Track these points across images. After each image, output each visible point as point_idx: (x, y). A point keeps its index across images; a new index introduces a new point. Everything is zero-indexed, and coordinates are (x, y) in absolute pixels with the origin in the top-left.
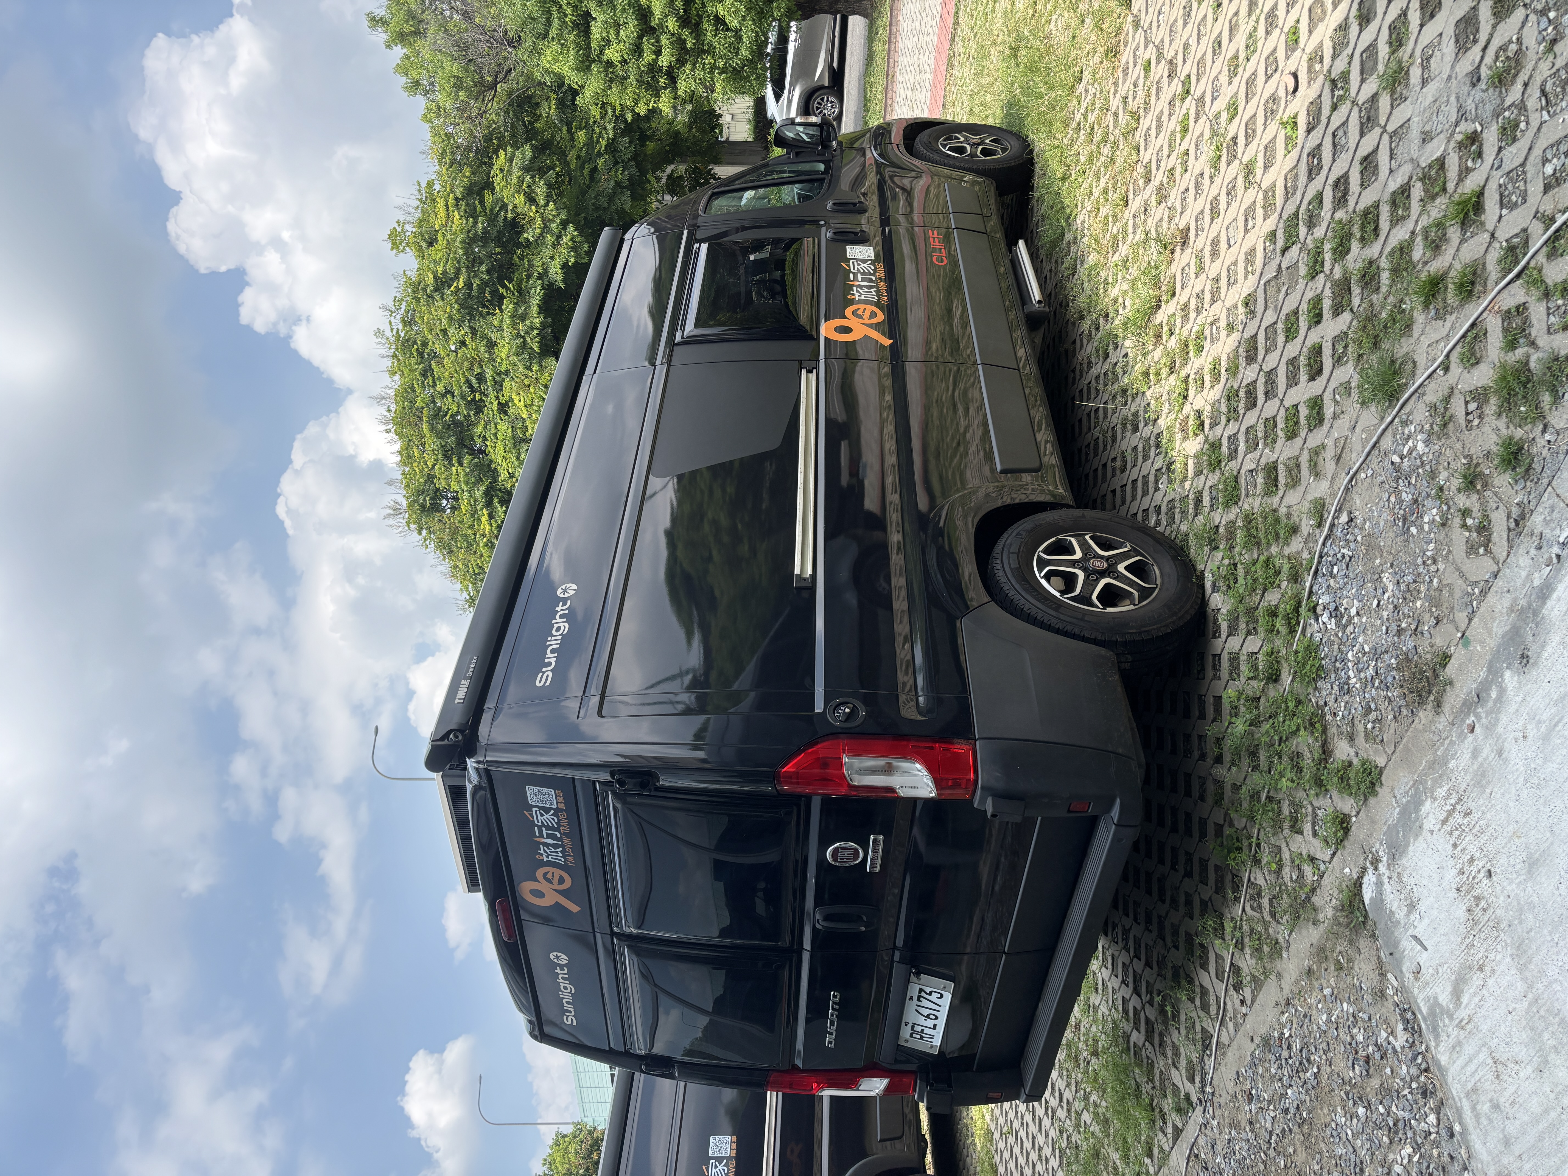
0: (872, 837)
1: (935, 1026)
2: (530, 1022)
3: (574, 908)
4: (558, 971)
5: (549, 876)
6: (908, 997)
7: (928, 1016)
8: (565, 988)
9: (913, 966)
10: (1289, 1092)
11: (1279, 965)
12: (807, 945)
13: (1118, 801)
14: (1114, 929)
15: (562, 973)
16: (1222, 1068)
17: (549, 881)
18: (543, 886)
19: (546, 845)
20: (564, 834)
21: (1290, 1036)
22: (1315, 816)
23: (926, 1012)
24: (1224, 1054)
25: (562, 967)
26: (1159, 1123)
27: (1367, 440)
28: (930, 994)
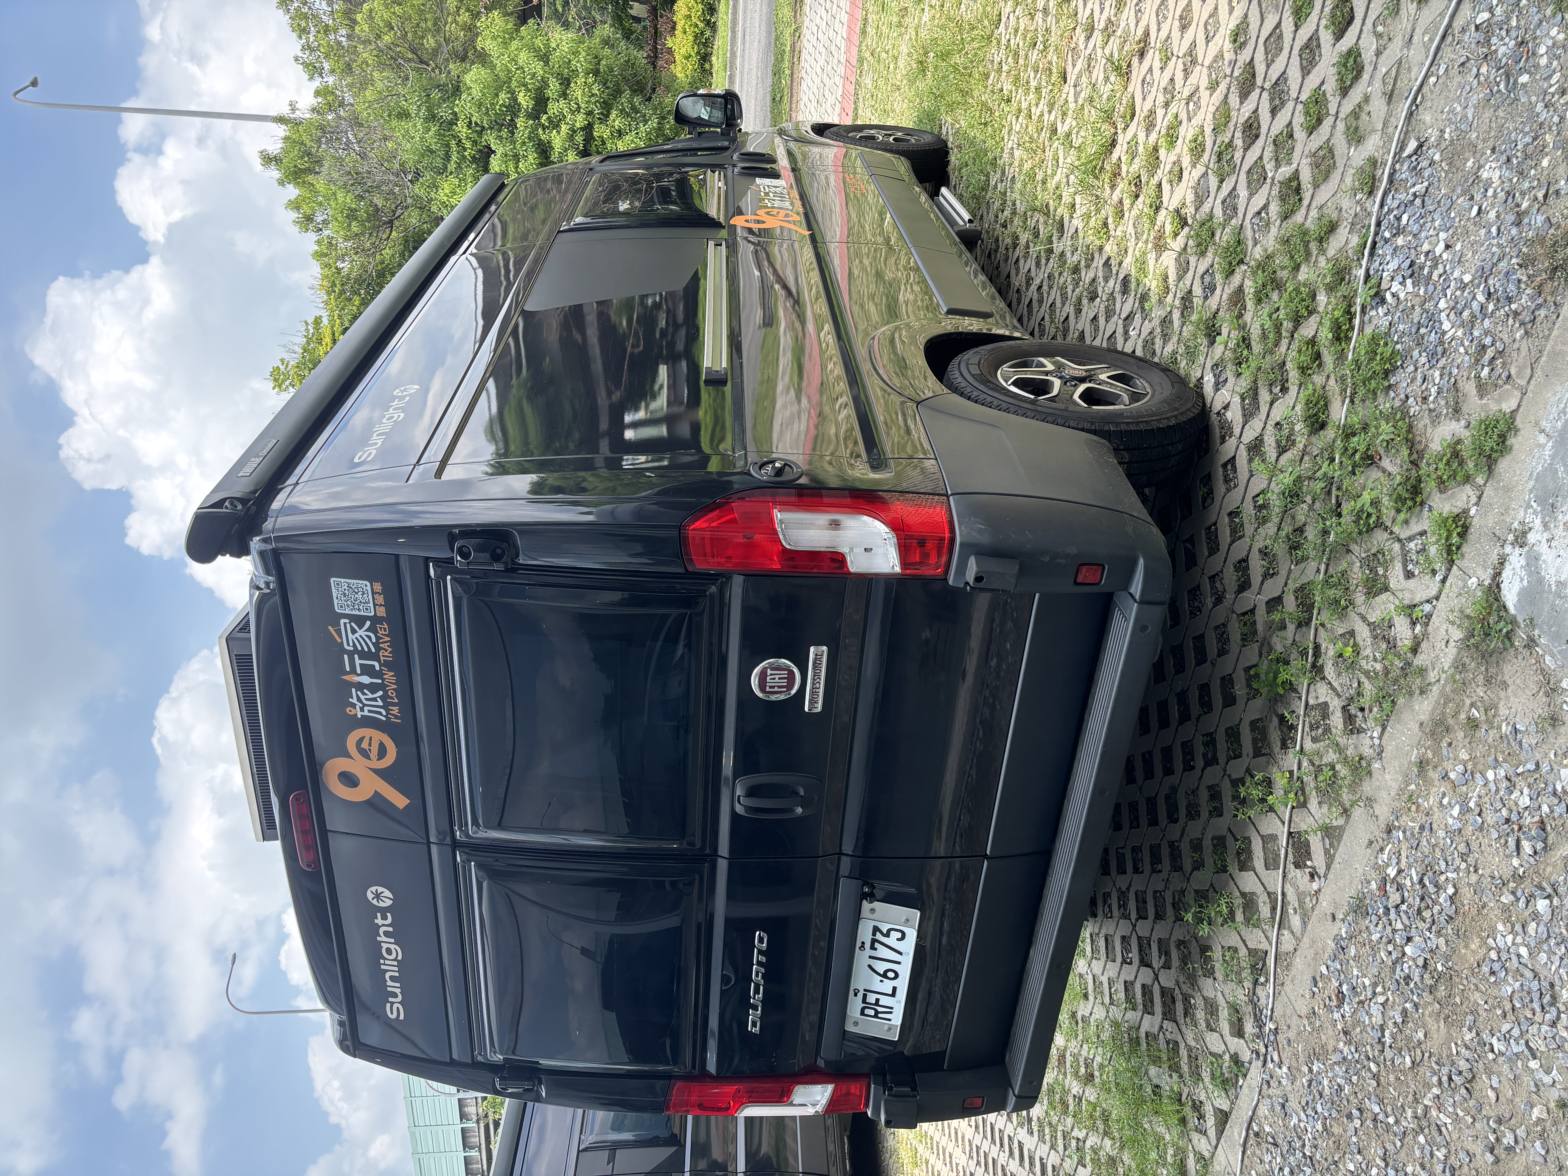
0: (812, 649)
1: (895, 989)
2: (341, 1024)
3: (400, 801)
4: (379, 921)
5: (365, 745)
6: (859, 944)
7: (885, 975)
8: (389, 951)
9: (866, 883)
10: (1408, 950)
11: (1367, 788)
12: (724, 848)
13: (1141, 561)
14: (1105, 902)
15: (384, 923)
16: (1288, 987)
17: (365, 754)
18: (356, 765)
19: (360, 687)
20: (386, 664)
21: (1400, 872)
22: (1405, 554)
23: (881, 967)
24: (1288, 967)
25: (384, 911)
26: (1193, 1121)
27: (1431, 40)
28: (887, 935)
